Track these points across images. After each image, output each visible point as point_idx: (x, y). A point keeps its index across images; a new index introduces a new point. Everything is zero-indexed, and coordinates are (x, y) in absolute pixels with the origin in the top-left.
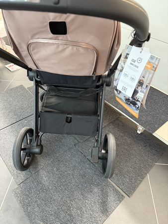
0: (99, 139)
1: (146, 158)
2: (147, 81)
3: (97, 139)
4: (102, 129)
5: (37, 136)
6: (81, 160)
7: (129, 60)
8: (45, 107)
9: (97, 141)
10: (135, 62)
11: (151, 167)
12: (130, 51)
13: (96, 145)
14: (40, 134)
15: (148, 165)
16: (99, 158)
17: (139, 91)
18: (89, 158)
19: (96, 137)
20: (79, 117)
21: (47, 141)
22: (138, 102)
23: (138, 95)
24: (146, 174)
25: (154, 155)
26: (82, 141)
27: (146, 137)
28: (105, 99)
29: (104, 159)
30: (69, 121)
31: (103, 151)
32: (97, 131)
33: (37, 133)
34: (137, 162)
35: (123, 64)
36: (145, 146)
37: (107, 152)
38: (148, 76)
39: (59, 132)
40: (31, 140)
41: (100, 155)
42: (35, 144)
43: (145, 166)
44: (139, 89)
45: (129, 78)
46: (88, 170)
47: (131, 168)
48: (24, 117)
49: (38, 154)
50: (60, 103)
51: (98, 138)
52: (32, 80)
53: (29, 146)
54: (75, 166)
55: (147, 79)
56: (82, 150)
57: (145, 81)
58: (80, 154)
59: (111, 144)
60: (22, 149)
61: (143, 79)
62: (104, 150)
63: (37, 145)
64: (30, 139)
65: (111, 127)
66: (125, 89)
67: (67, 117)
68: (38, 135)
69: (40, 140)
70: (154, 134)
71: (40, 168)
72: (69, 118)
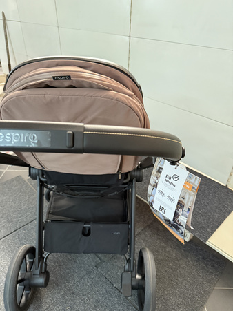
0: (132, 259)
1: (200, 280)
2: (187, 203)
3: (128, 258)
4: (135, 237)
5: (41, 258)
6: (106, 290)
7: (163, 176)
8: (52, 214)
9: (128, 261)
10: (170, 178)
11: (208, 293)
12: (163, 165)
13: (127, 267)
14: (45, 254)
15: (204, 291)
16: (133, 288)
17: (180, 214)
18: (119, 285)
19: (127, 255)
20: (101, 226)
21: (55, 263)
22: (180, 227)
23: (180, 218)
24: (203, 306)
25: (211, 273)
26: (106, 259)
27: (196, 246)
28: (136, 193)
29: (140, 288)
30: (86, 233)
31: (138, 277)
32: (128, 244)
33: (41, 253)
34: (187, 287)
35: (156, 178)
36: (197, 261)
37: (143, 277)
38: (189, 198)
39: (72, 250)
40: (32, 264)
41: (134, 283)
42: (38, 272)
43: (200, 293)
44: (180, 211)
45: (166, 197)
46: (117, 306)
47: (180, 297)
48: (22, 224)
49: (42, 286)
50: (73, 207)
51: (130, 256)
52: (36, 179)
53: (29, 274)
54: (97, 301)
55: (188, 201)
56: (107, 273)
57: (185, 203)
58: (105, 280)
59: (148, 266)
60: (19, 282)
61: (182, 200)
62: (139, 274)
63: (41, 273)
64: (30, 262)
65: (148, 233)
66: (163, 210)
67: (84, 228)
68: (41, 256)
69: (46, 264)
70: (207, 243)
71: (45, 307)
72: (87, 229)
